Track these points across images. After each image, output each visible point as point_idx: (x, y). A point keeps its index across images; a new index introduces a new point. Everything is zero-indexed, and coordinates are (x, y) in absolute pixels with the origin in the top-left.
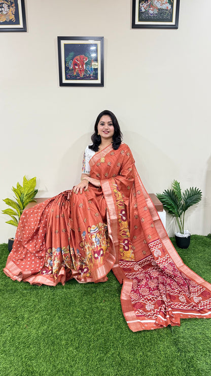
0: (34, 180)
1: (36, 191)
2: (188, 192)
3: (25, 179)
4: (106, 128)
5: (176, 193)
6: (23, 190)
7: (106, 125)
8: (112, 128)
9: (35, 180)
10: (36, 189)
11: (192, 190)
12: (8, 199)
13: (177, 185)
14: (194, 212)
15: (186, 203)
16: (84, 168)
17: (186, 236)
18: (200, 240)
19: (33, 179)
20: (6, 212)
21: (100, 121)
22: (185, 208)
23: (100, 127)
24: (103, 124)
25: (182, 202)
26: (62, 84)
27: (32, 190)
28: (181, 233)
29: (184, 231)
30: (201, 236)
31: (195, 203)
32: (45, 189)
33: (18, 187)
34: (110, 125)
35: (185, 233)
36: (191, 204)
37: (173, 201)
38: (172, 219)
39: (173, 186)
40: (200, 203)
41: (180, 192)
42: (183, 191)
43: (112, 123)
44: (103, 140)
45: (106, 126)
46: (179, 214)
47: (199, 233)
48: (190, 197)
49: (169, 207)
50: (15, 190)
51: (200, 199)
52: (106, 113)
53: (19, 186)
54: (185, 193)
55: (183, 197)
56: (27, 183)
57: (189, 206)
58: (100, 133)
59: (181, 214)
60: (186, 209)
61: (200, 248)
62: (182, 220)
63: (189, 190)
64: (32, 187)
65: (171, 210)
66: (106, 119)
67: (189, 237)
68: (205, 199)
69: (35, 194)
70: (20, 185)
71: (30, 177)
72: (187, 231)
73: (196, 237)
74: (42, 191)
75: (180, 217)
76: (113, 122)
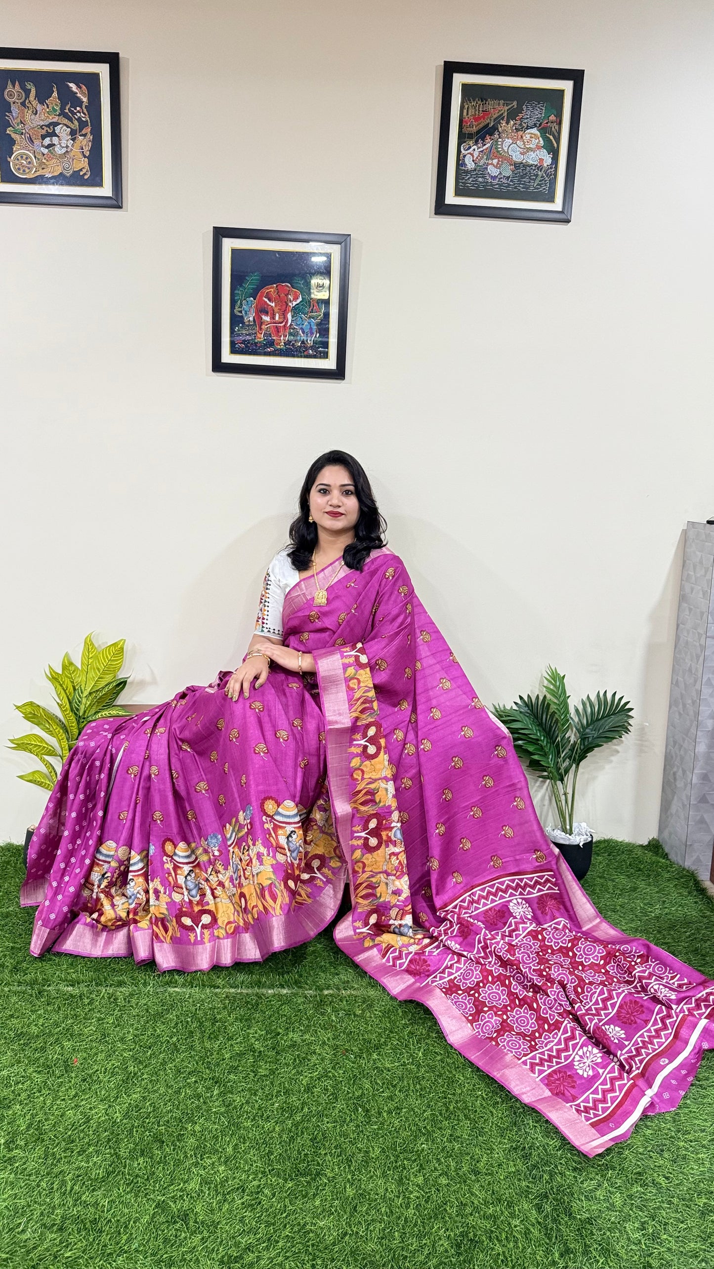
0: (118, 650)
1: (122, 684)
2: (592, 705)
3: (89, 645)
4: (335, 502)
5: (553, 708)
6: (79, 679)
7: (336, 493)
8: (352, 503)
9: (122, 648)
10: (121, 675)
11: (602, 700)
12: (31, 704)
13: (557, 681)
14: (608, 767)
15: (583, 738)
16: (261, 620)
17: (578, 840)
18: (623, 857)
19: (114, 645)
20: (21, 745)
21: (317, 483)
22: (580, 755)
23: (316, 500)
24: (325, 491)
25: (572, 736)
26: (218, 366)
27: (108, 678)
28: (564, 830)
29: (575, 825)
30: (628, 844)
31: (610, 739)
32: (148, 678)
33: (64, 668)
34: (347, 493)
35: (575, 830)
36: (598, 741)
37: (544, 730)
38: (541, 787)
39: (546, 683)
40: (628, 739)
41: (566, 706)
42: (574, 703)
43: (352, 488)
44: (323, 536)
45: (336, 497)
46: (562, 771)
47: (622, 834)
48: (594, 720)
49: (531, 748)
50: (54, 678)
51: (627, 731)
52: (337, 458)
53: (68, 665)
54: (580, 708)
55: (576, 719)
56: (96, 657)
57: (589, 749)
58: (315, 515)
59: (567, 771)
60: (583, 757)
61: (622, 880)
62: (570, 791)
63: (593, 698)
64: (111, 669)
65: (536, 757)
66: (335, 476)
67: (589, 845)
68: (642, 730)
69: (118, 693)
70: (71, 664)
71: (105, 639)
72: (584, 825)
73: (610, 847)
74: (142, 684)
75: (562, 780)
76: (356, 486)
